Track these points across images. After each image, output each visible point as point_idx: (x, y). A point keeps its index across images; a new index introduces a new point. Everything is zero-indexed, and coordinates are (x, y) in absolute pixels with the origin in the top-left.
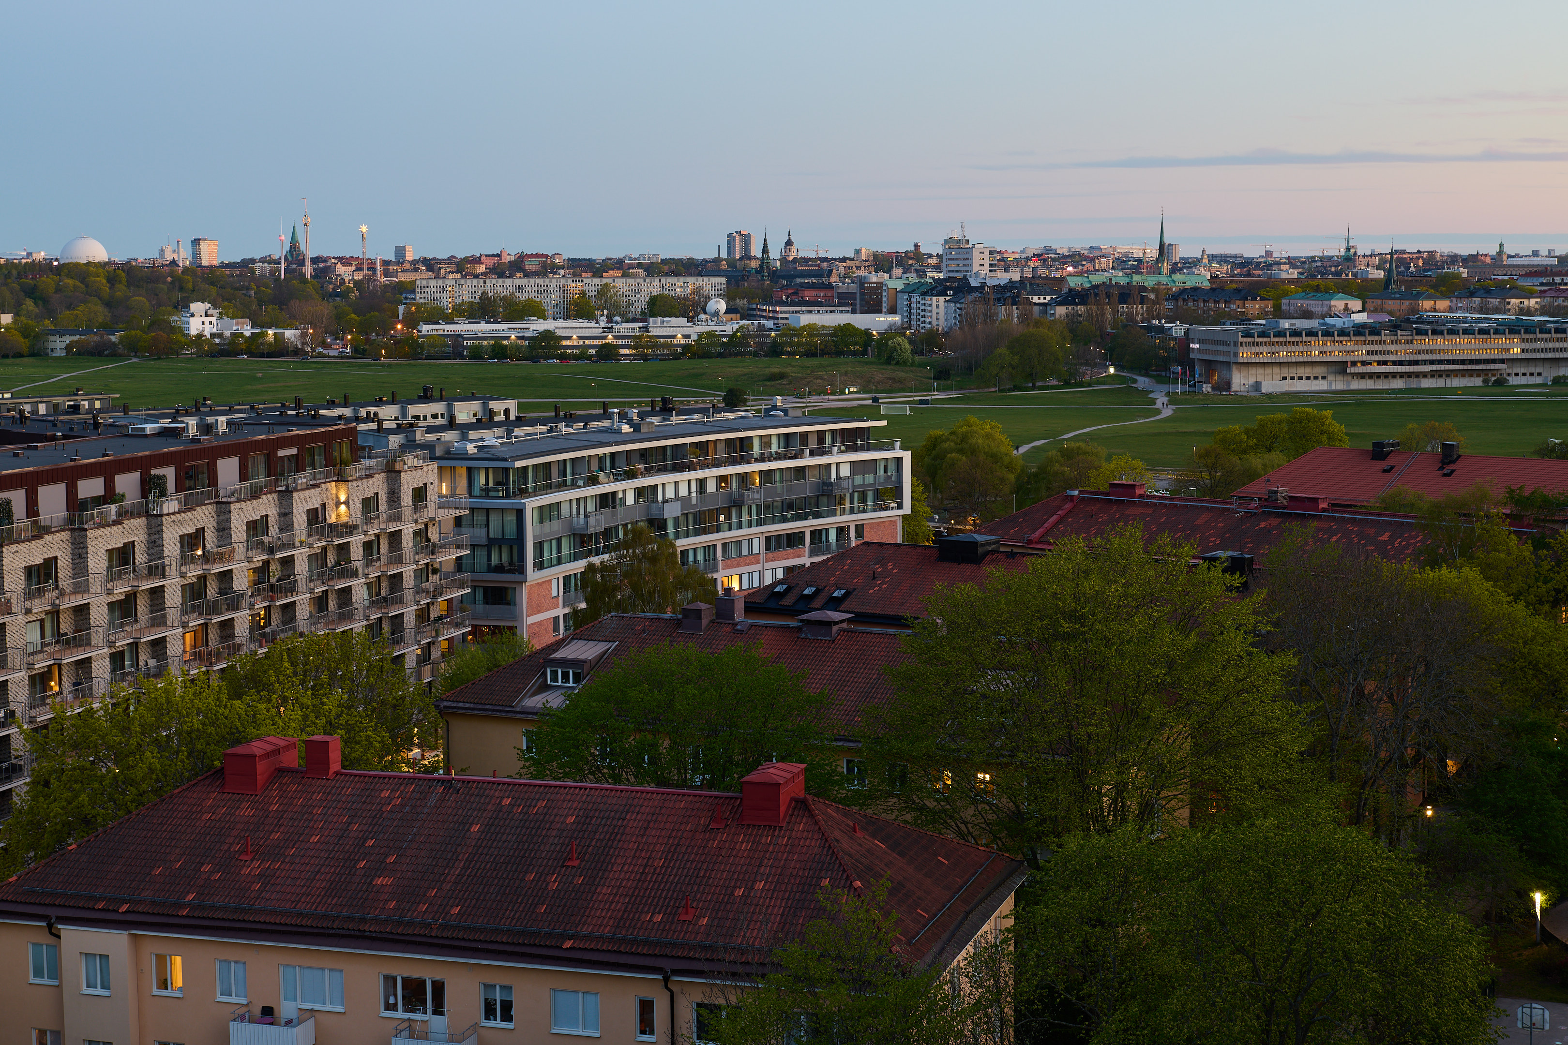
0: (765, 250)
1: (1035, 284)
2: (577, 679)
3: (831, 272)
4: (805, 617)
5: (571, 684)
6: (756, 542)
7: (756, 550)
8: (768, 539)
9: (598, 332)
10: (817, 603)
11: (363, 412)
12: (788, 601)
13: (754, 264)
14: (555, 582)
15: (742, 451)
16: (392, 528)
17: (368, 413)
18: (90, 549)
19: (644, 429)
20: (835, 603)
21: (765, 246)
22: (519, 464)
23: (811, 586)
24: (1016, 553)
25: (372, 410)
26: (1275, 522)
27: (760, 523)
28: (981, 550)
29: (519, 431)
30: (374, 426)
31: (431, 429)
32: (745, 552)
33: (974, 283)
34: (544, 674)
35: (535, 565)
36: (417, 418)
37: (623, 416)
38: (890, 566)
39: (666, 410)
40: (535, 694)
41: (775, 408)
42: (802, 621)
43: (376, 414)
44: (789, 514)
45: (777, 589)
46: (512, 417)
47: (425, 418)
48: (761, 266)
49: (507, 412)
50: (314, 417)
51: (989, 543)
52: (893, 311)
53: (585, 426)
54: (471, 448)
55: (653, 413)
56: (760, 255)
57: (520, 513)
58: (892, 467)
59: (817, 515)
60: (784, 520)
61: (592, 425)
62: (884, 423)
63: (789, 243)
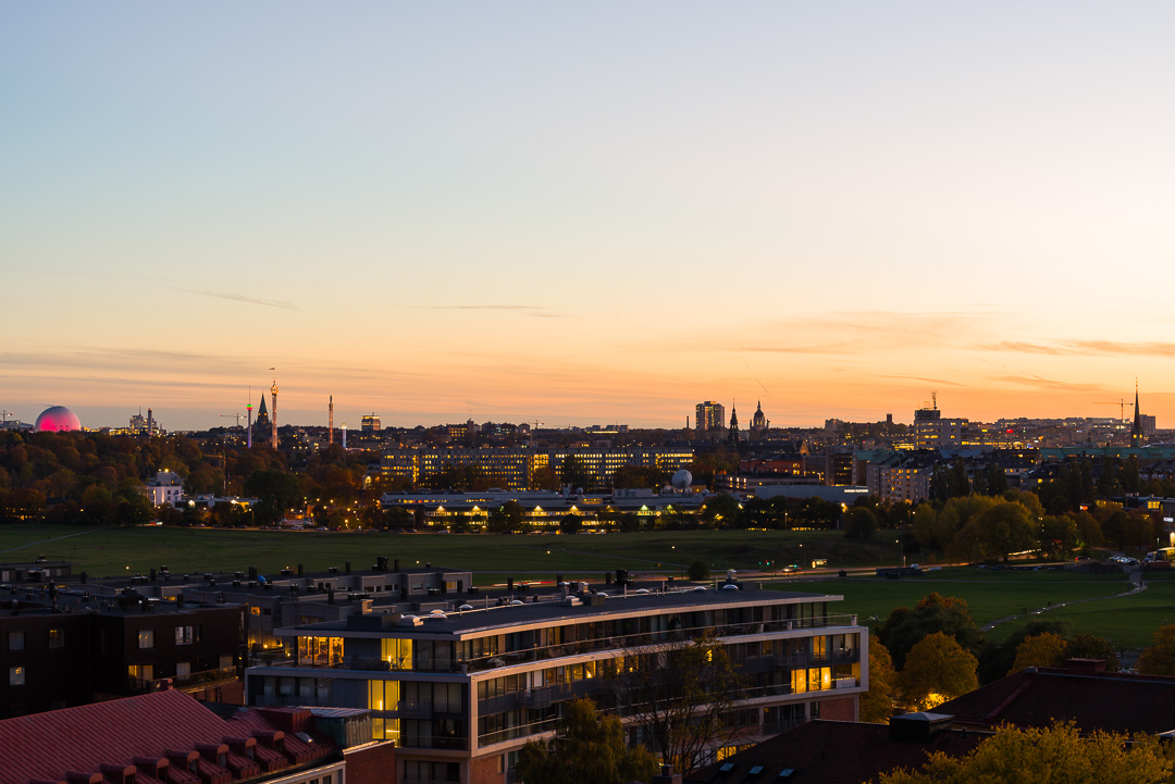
0: (734, 421)
1: (1009, 457)
3: (799, 444)
9: (560, 503)
10: (763, 783)
11: (316, 583)
12: (734, 781)
13: (723, 436)
14: (500, 757)
17: (321, 585)
21: (734, 416)
22: (464, 637)
23: (758, 765)
24: (968, 733)
25: (325, 580)
28: (932, 729)
29: (469, 604)
30: (325, 597)
33: (945, 455)
35: (479, 740)
36: (371, 589)
37: (574, 588)
39: (621, 582)
41: (729, 581)
43: (328, 585)
45: (722, 769)
46: (465, 590)
47: (379, 589)
48: (730, 437)
49: (460, 584)
52: (862, 483)
54: (417, 620)
56: (727, 425)
58: (849, 644)
59: (772, 692)
61: (542, 598)
62: (841, 598)
63: (759, 415)
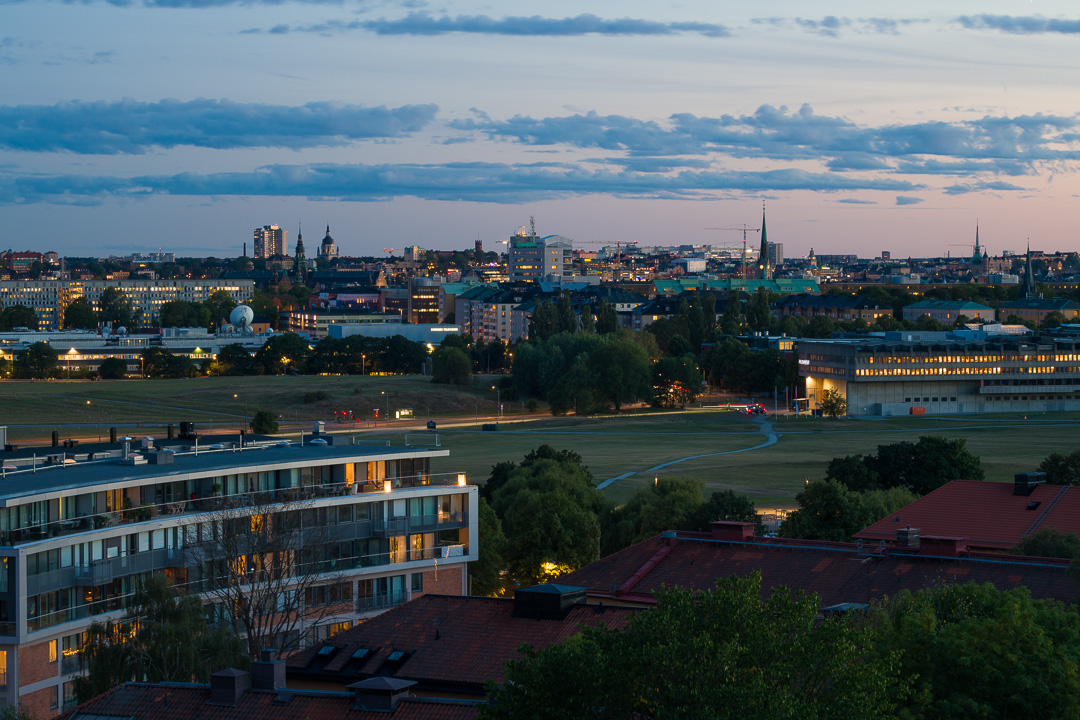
0: (300, 248)
3: (376, 275)
4: (357, 684)
6: (294, 595)
7: (294, 605)
8: (308, 591)
9: (99, 345)
10: (369, 668)
12: (335, 666)
13: (286, 265)
14: (52, 645)
15: (277, 487)
19: (161, 461)
20: (391, 668)
21: (300, 244)
23: (362, 647)
24: (606, 607)
26: (906, 568)
27: (300, 572)
29: (10, 464)
33: (545, 288)
35: (29, 623)
38: (456, 623)
39: (186, 438)
41: (316, 434)
42: (352, 690)
44: (333, 562)
48: (295, 267)
51: (574, 596)
52: (450, 320)
53: (90, 458)
55: (170, 441)
60: (328, 568)
61: (98, 456)
62: (446, 453)
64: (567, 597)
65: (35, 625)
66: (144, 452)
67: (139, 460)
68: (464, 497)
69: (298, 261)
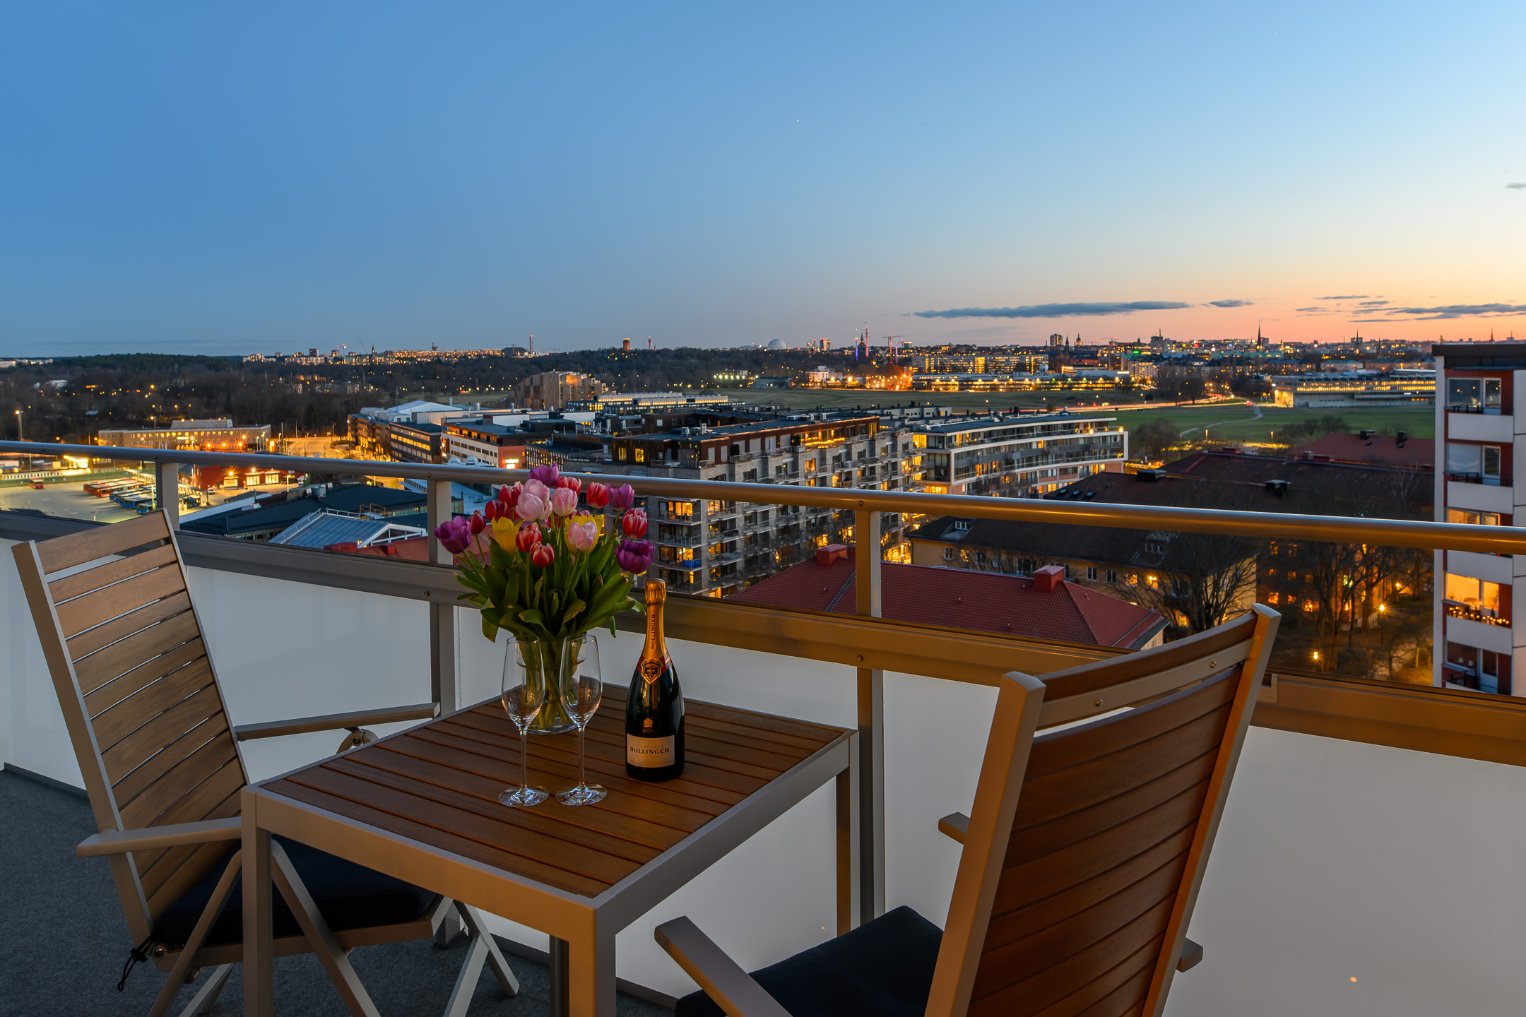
0: (1067, 342)
1: (1197, 357)
2: (968, 527)
3: (1097, 352)
5: (966, 529)
6: (1055, 471)
7: (1055, 474)
8: (1060, 470)
9: (990, 378)
11: (885, 411)
13: (1062, 349)
14: (964, 486)
15: (1049, 430)
16: (893, 460)
17: (887, 412)
18: (769, 466)
19: (1005, 420)
21: (1068, 340)
22: (948, 435)
23: (1077, 490)
24: (1174, 479)
25: (889, 411)
26: (1306, 468)
27: (1057, 462)
28: (1157, 477)
29: (950, 421)
30: (889, 418)
31: (911, 420)
32: (1050, 475)
33: (1165, 356)
34: (954, 524)
35: (955, 478)
36: (908, 414)
37: (996, 415)
38: (1114, 483)
39: (1016, 411)
40: (951, 532)
41: (1064, 411)
43: (890, 413)
44: (1070, 459)
45: (1062, 491)
46: (948, 415)
47: (912, 414)
48: (1065, 349)
49: (946, 412)
50: (865, 414)
51: (1161, 474)
52: (1126, 369)
53: (979, 419)
54: (928, 427)
55: (1010, 414)
56: (1064, 344)
57: (949, 456)
58: (1118, 439)
59: (1083, 460)
60: (1068, 461)
61: (981, 418)
62: (1115, 419)
63: (1079, 339)
64: (1158, 474)
65: (957, 478)
66: (999, 417)
67: (996, 420)
68: (1122, 436)
69: (1067, 347)
